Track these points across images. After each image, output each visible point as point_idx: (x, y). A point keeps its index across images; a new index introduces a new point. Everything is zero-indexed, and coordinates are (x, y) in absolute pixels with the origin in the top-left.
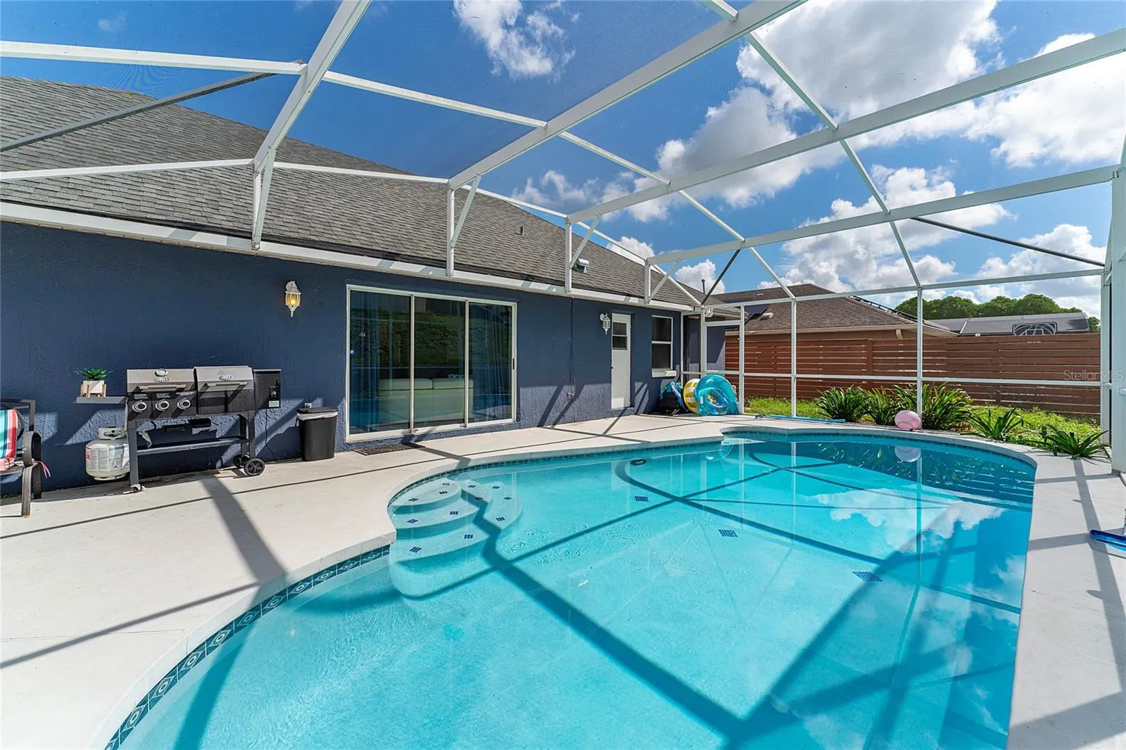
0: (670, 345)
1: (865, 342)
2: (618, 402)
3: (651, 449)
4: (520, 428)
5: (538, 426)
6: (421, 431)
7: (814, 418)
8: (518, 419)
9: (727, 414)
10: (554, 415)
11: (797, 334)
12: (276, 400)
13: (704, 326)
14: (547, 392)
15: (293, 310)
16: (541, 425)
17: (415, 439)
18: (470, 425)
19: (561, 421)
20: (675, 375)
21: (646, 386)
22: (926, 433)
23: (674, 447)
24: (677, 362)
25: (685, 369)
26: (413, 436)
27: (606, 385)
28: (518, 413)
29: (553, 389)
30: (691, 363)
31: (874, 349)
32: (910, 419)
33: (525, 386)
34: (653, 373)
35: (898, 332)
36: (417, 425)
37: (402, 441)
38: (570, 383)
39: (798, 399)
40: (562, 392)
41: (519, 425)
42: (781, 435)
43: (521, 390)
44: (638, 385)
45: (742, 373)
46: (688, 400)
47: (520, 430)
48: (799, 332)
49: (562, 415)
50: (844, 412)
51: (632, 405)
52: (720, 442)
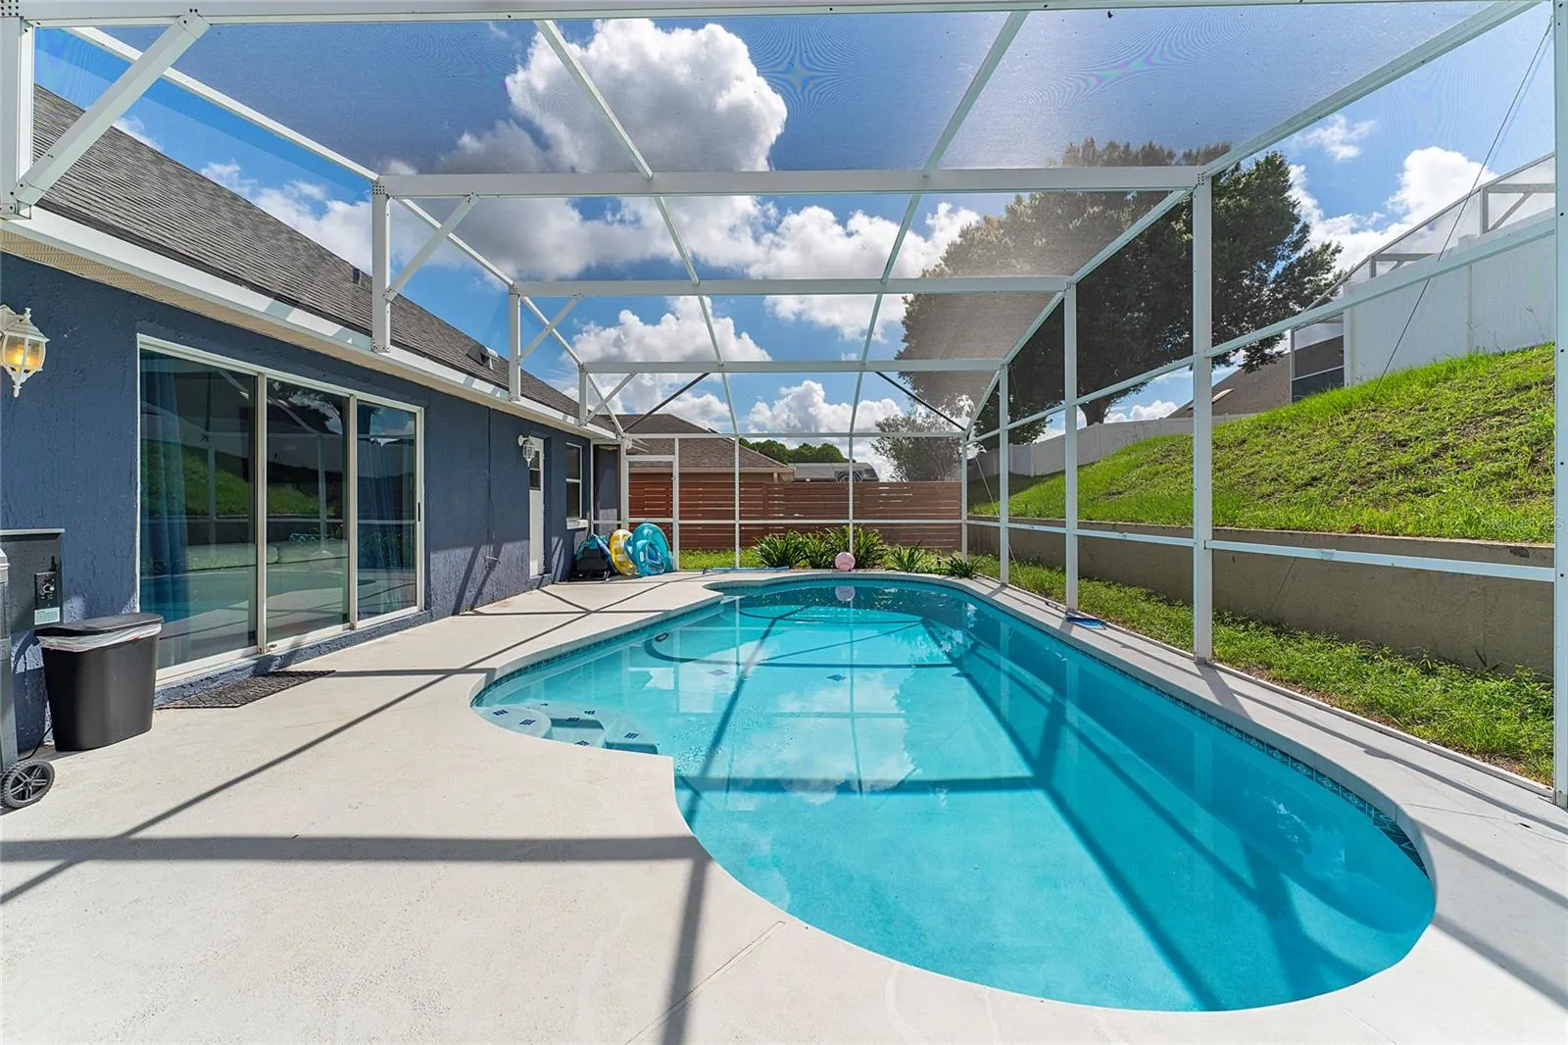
0: (578, 484)
1: (759, 485)
2: (535, 568)
3: (674, 618)
4: (432, 621)
5: (453, 615)
6: (282, 646)
7: (758, 568)
8: (428, 605)
9: (665, 572)
10: (469, 595)
11: (740, 474)
12: (53, 605)
13: (625, 462)
14: (462, 554)
15: (19, 379)
16: (455, 613)
17: (277, 662)
18: (362, 625)
19: (479, 601)
20: (587, 526)
21: (561, 542)
22: (860, 571)
23: (688, 613)
24: (586, 508)
25: (596, 518)
26: (272, 658)
27: (524, 543)
28: (428, 596)
29: (469, 551)
30: (601, 508)
31: (770, 492)
32: (845, 559)
33: (438, 548)
34: (568, 524)
35: (775, 475)
36: (276, 632)
37: (254, 672)
38: (489, 541)
39: (740, 546)
40: (480, 556)
41: (430, 613)
42: (754, 587)
43: (432, 556)
44: (555, 540)
45: (676, 520)
46: (615, 558)
47: (432, 623)
48: (742, 471)
49: (480, 592)
50: (782, 561)
51: (547, 571)
52: (719, 602)
